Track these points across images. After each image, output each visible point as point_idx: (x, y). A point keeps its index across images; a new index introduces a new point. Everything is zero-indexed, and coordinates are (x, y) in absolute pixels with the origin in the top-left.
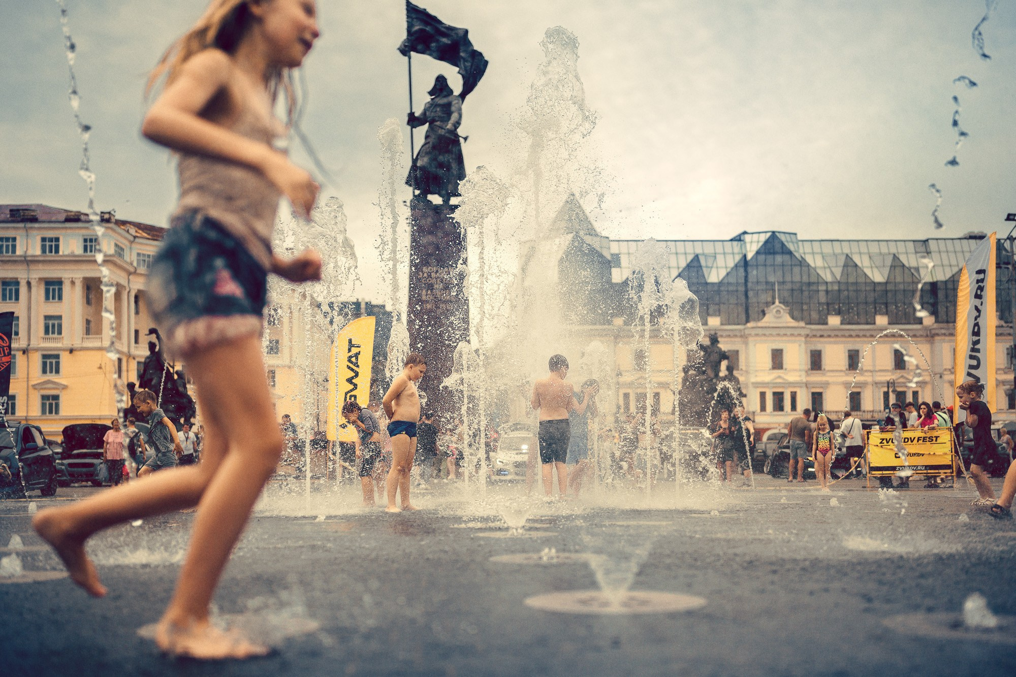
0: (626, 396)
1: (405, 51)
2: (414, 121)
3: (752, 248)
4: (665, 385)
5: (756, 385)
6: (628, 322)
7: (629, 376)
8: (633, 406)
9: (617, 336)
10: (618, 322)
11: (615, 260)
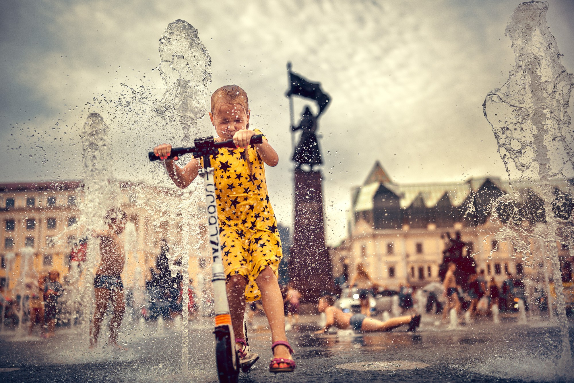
0: (413, 269)
1: (289, 94)
2: (294, 129)
3: (476, 186)
4: (434, 262)
5: (485, 260)
6: (412, 227)
7: (414, 257)
8: (417, 273)
9: (406, 236)
10: (406, 228)
11: (403, 196)
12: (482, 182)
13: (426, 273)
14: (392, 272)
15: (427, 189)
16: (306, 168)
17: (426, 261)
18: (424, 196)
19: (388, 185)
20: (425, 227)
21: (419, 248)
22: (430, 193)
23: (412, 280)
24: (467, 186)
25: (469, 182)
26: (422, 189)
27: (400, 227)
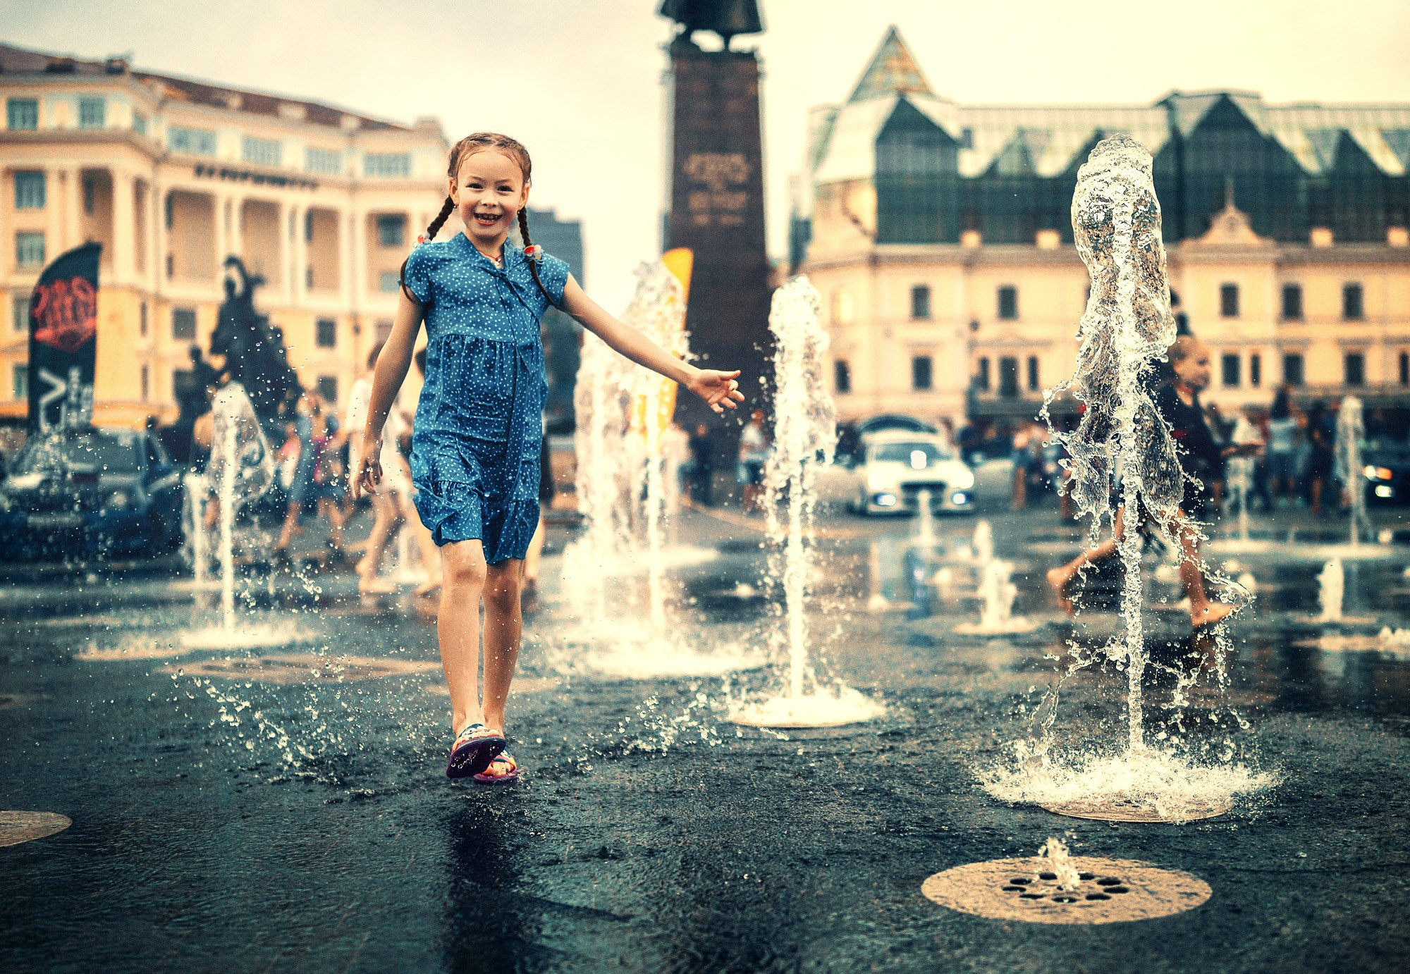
0: (984, 363)
3: (1188, 121)
6: (987, 240)
7: (992, 329)
8: (995, 379)
9: (970, 264)
10: (971, 240)
11: (967, 140)
12: (1207, 103)
13: (1023, 379)
14: (922, 372)
15: (1040, 121)
16: (708, 41)
17: (1025, 343)
18: (1031, 141)
19: (922, 104)
20: (1030, 240)
21: (1008, 302)
22: (1048, 134)
23: (982, 397)
24: (1160, 116)
25: (1167, 104)
26: (1025, 121)
27: (953, 238)
